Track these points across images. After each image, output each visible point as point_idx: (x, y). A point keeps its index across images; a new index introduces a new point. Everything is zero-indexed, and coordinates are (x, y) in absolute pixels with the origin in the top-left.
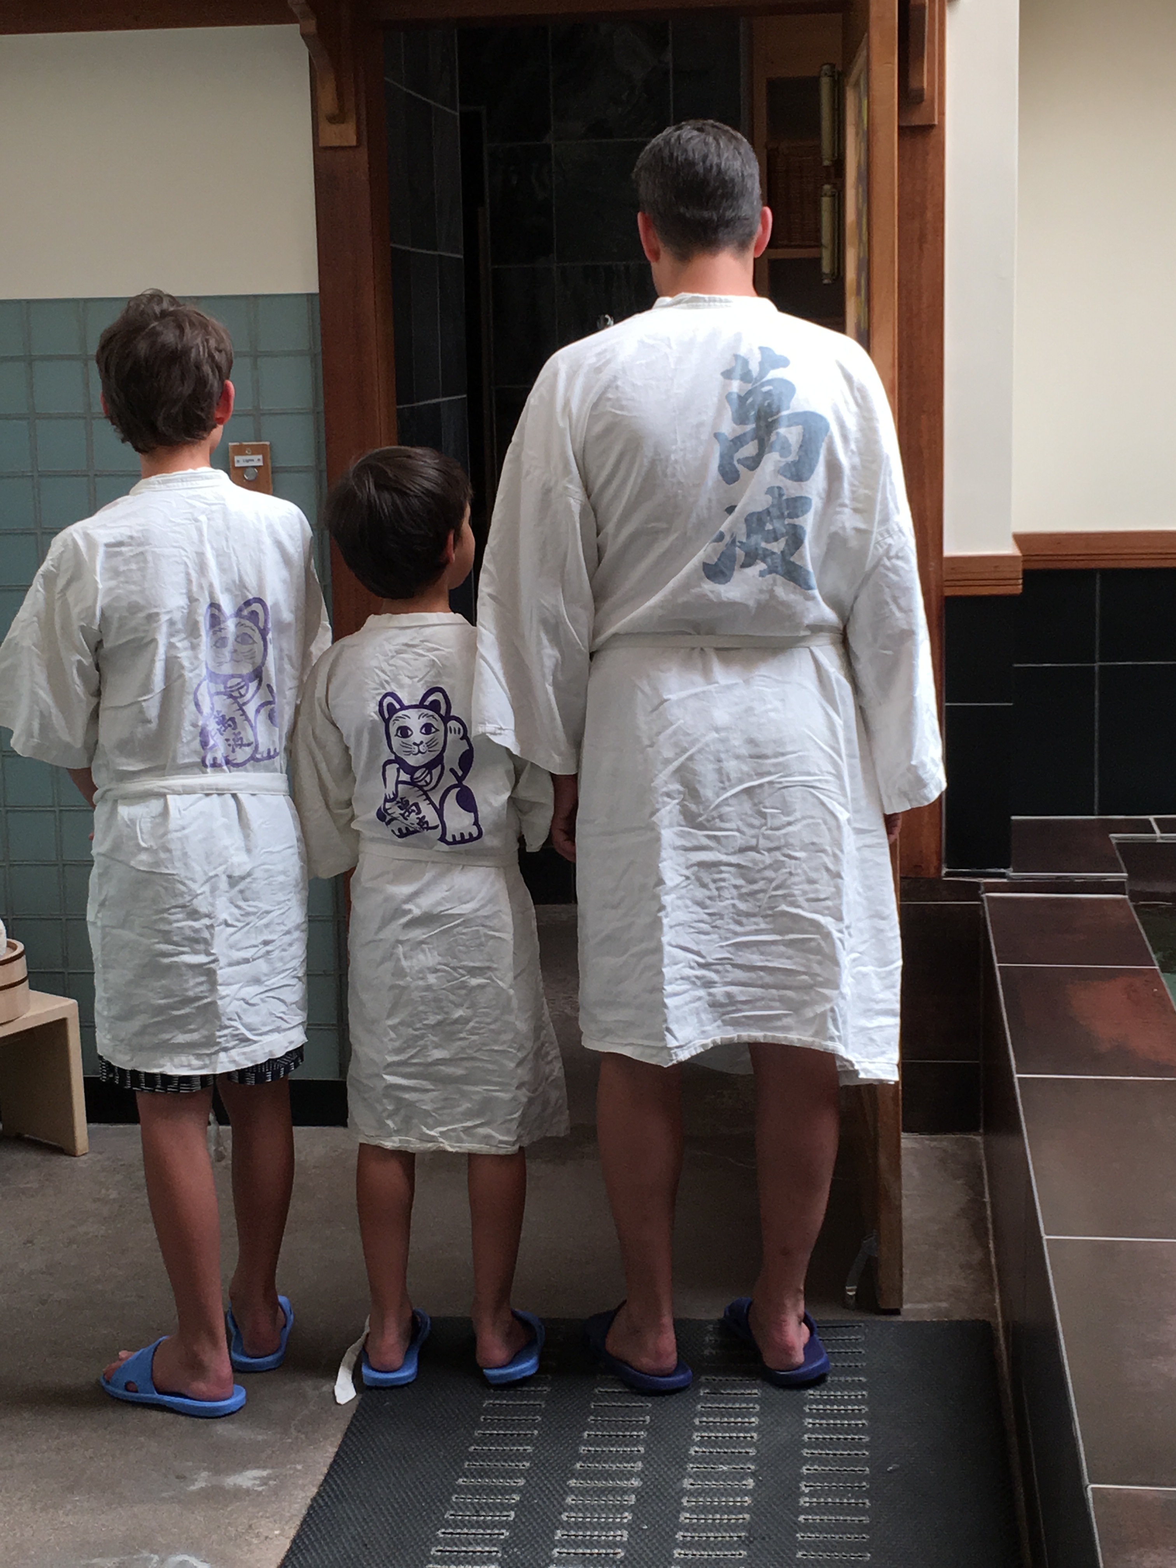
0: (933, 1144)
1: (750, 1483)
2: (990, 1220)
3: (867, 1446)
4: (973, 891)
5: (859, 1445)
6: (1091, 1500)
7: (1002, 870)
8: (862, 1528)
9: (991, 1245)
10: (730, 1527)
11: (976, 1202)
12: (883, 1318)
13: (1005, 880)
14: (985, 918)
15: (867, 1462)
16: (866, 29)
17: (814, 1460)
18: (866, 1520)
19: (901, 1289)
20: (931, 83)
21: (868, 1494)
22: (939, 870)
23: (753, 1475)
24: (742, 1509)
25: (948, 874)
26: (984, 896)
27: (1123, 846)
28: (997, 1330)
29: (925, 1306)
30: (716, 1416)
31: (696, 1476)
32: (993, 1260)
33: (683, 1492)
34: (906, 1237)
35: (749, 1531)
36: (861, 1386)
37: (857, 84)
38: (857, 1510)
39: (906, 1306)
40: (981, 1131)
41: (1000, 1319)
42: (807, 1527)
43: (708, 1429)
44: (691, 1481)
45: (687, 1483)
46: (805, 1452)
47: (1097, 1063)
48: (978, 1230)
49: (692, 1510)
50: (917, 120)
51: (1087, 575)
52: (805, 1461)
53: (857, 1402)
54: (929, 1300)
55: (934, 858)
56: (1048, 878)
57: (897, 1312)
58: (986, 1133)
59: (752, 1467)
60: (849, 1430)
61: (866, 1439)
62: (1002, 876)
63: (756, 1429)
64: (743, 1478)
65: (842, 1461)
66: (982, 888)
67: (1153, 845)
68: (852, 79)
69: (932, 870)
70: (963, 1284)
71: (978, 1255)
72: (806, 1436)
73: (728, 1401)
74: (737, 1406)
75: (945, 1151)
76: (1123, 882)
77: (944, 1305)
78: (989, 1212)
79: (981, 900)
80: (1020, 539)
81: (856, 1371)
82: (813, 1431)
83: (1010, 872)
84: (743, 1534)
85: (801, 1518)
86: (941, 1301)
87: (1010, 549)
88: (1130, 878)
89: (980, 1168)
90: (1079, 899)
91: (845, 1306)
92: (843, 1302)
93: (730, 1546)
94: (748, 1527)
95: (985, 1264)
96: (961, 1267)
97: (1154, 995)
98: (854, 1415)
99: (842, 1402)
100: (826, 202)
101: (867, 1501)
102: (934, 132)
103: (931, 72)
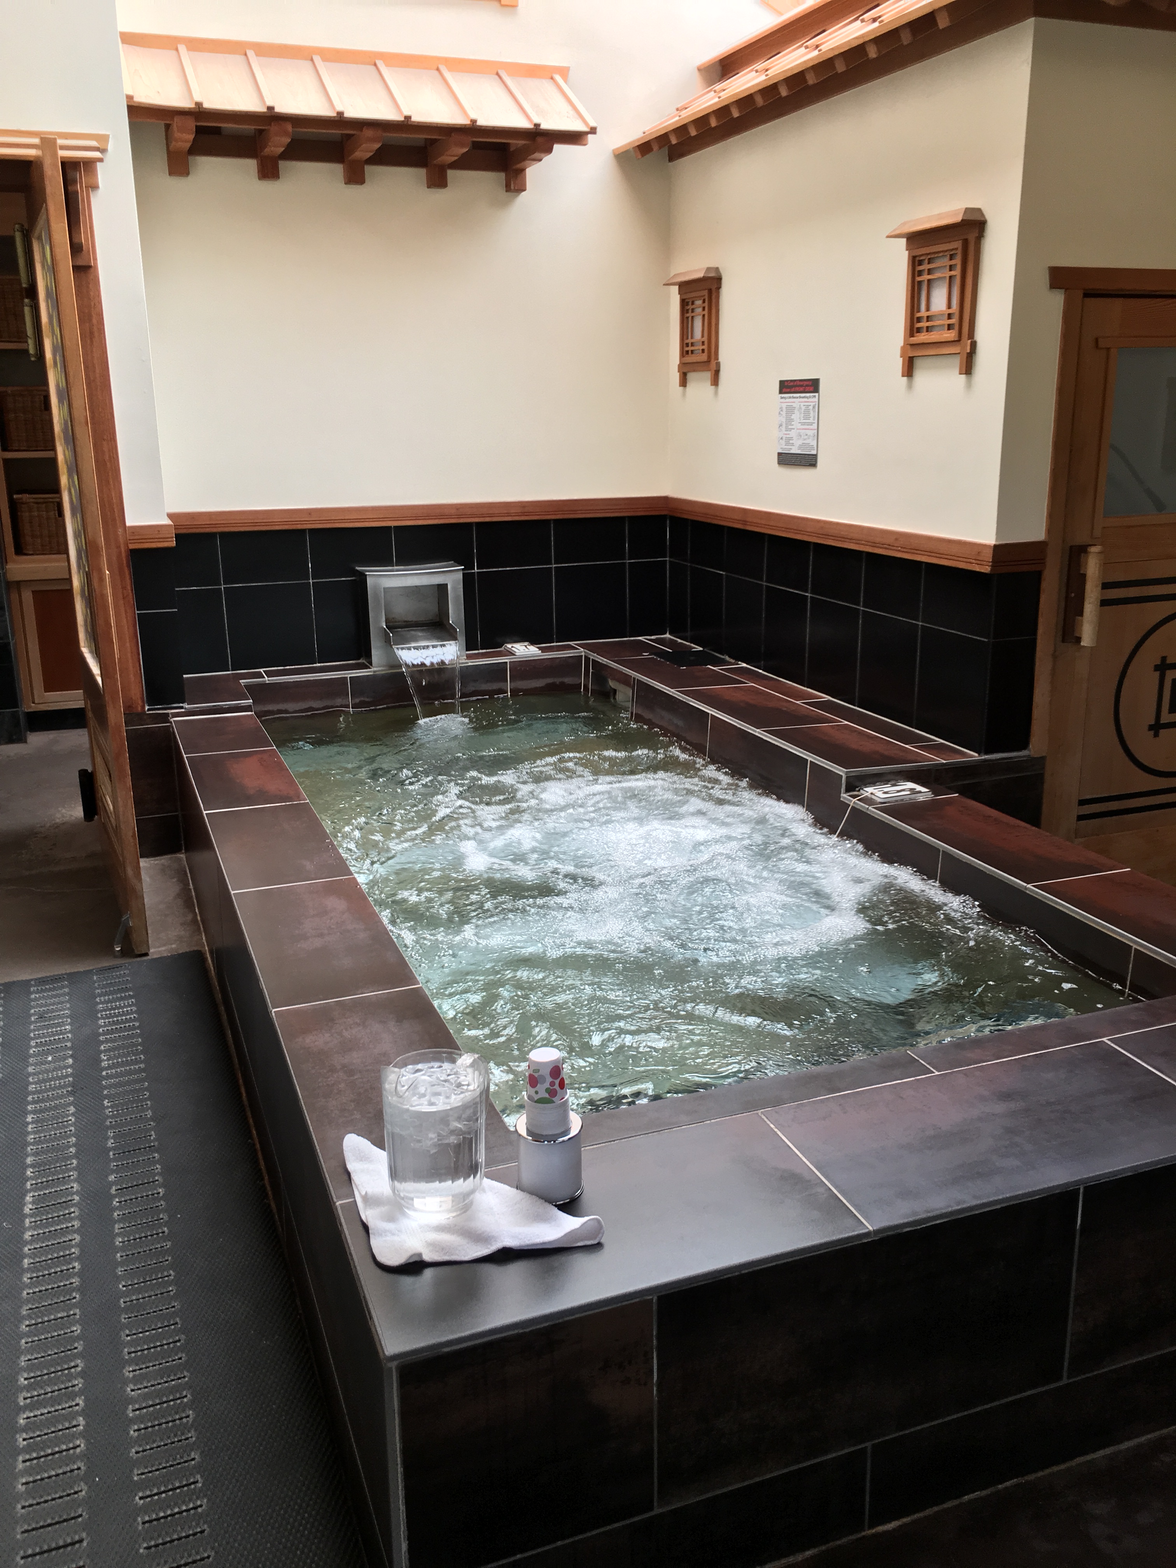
0: (156, 862)
1: (70, 1061)
2: (194, 897)
3: (138, 1028)
4: (165, 718)
5: (134, 1028)
6: (274, 1017)
7: (181, 705)
8: (141, 1070)
9: (197, 911)
10: (61, 1087)
11: (185, 889)
12: (139, 959)
13: (183, 710)
14: (174, 732)
15: (139, 1036)
16: (44, 201)
17: (107, 1041)
18: (142, 1066)
19: (148, 941)
20: (87, 239)
21: (142, 1052)
22: (143, 707)
23: (71, 1056)
24: (67, 1076)
25: (149, 710)
26: (172, 720)
27: (248, 687)
28: (205, 953)
29: (163, 948)
30: (43, 1029)
31: (36, 1064)
32: (199, 918)
33: (30, 1074)
34: (147, 913)
35: (73, 1087)
36: (130, 997)
37: (39, 238)
38: (136, 1062)
39: (152, 950)
40: (183, 851)
41: (207, 948)
42: (108, 1077)
43: (39, 1037)
44: (34, 1067)
45: (30, 1069)
46: (101, 1038)
47: (249, 800)
48: (188, 904)
49: (35, 1083)
50: (80, 263)
51: (212, 536)
52: (103, 1042)
53: (129, 1006)
54: (164, 945)
55: (140, 702)
56: (208, 706)
57: (146, 954)
58: (187, 850)
59: (70, 1053)
60: (127, 1021)
61: (137, 1024)
62: (182, 708)
63: (70, 1032)
64: (65, 1060)
65: (125, 1038)
66: (170, 716)
67: (264, 685)
68: (36, 234)
69: (139, 709)
70: (183, 933)
71: (190, 917)
72: (101, 1030)
73: (50, 1020)
74: (56, 1021)
75: (163, 865)
76: (250, 706)
77: (174, 946)
78: (193, 894)
79: (171, 723)
80: (170, 516)
81: (127, 990)
82: (105, 1026)
83: (186, 705)
84: (70, 1089)
85: (104, 1073)
86: (172, 944)
87: (167, 521)
88: (253, 703)
89: (186, 872)
90: (227, 717)
91: (115, 957)
92: (114, 955)
93: (62, 1097)
94: (73, 1085)
95: (194, 921)
96: (182, 924)
97: (275, 762)
98: (128, 1013)
99: (120, 1007)
100: (27, 310)
101: (142, 1056)
102: (92, 270)
103: (86, 233)
